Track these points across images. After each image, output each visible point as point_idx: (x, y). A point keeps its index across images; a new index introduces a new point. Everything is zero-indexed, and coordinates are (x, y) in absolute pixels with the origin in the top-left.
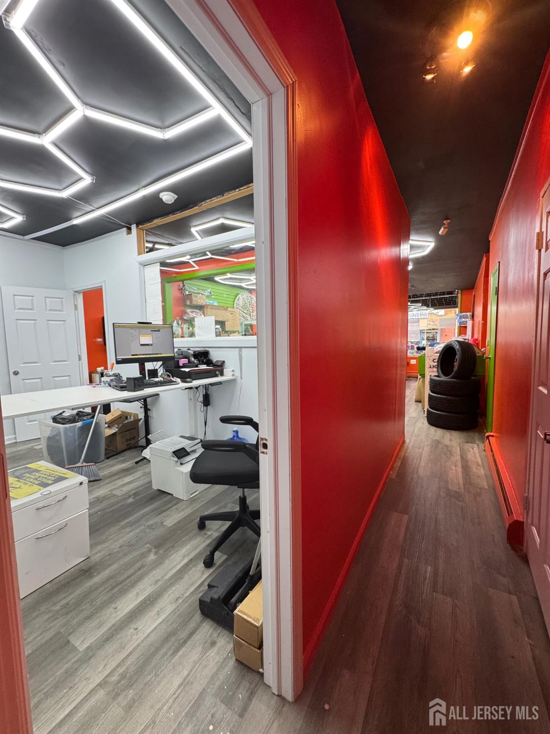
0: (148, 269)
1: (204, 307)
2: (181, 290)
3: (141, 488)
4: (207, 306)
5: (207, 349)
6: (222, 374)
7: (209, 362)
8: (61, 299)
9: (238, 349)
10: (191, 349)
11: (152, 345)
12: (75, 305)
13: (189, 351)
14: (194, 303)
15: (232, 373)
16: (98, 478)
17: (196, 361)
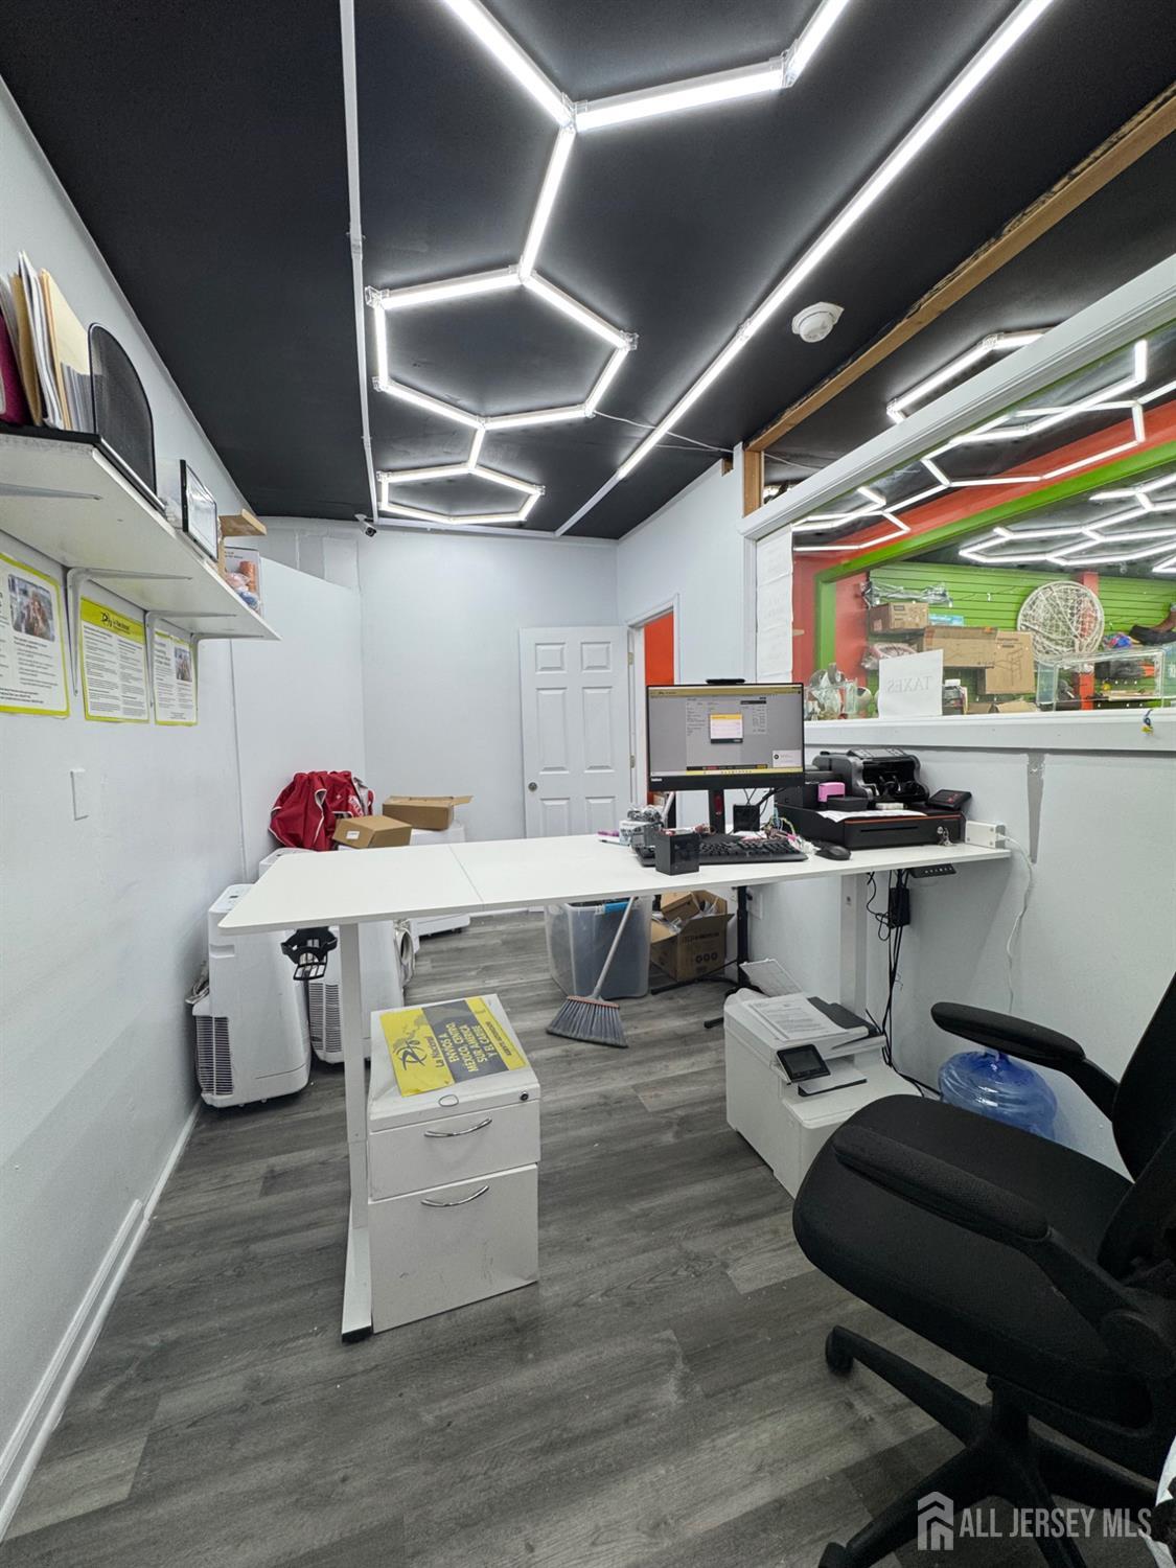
0: (765, 547)
1: (923, 635)
2: (860, 597)
3: (701, 1109)
4: (933, 632)
5: (909, 752)
6: (957, 836)
7: (914, 795)
8: (606, 645)
9: (1025, 757)
10: (859, 753)
11: (741, 741)
12: (629, 653)
13: (851, 759)
14: (895, 625)
15: (994, 837)
16: (621, 1043)
17: (869, 791)
